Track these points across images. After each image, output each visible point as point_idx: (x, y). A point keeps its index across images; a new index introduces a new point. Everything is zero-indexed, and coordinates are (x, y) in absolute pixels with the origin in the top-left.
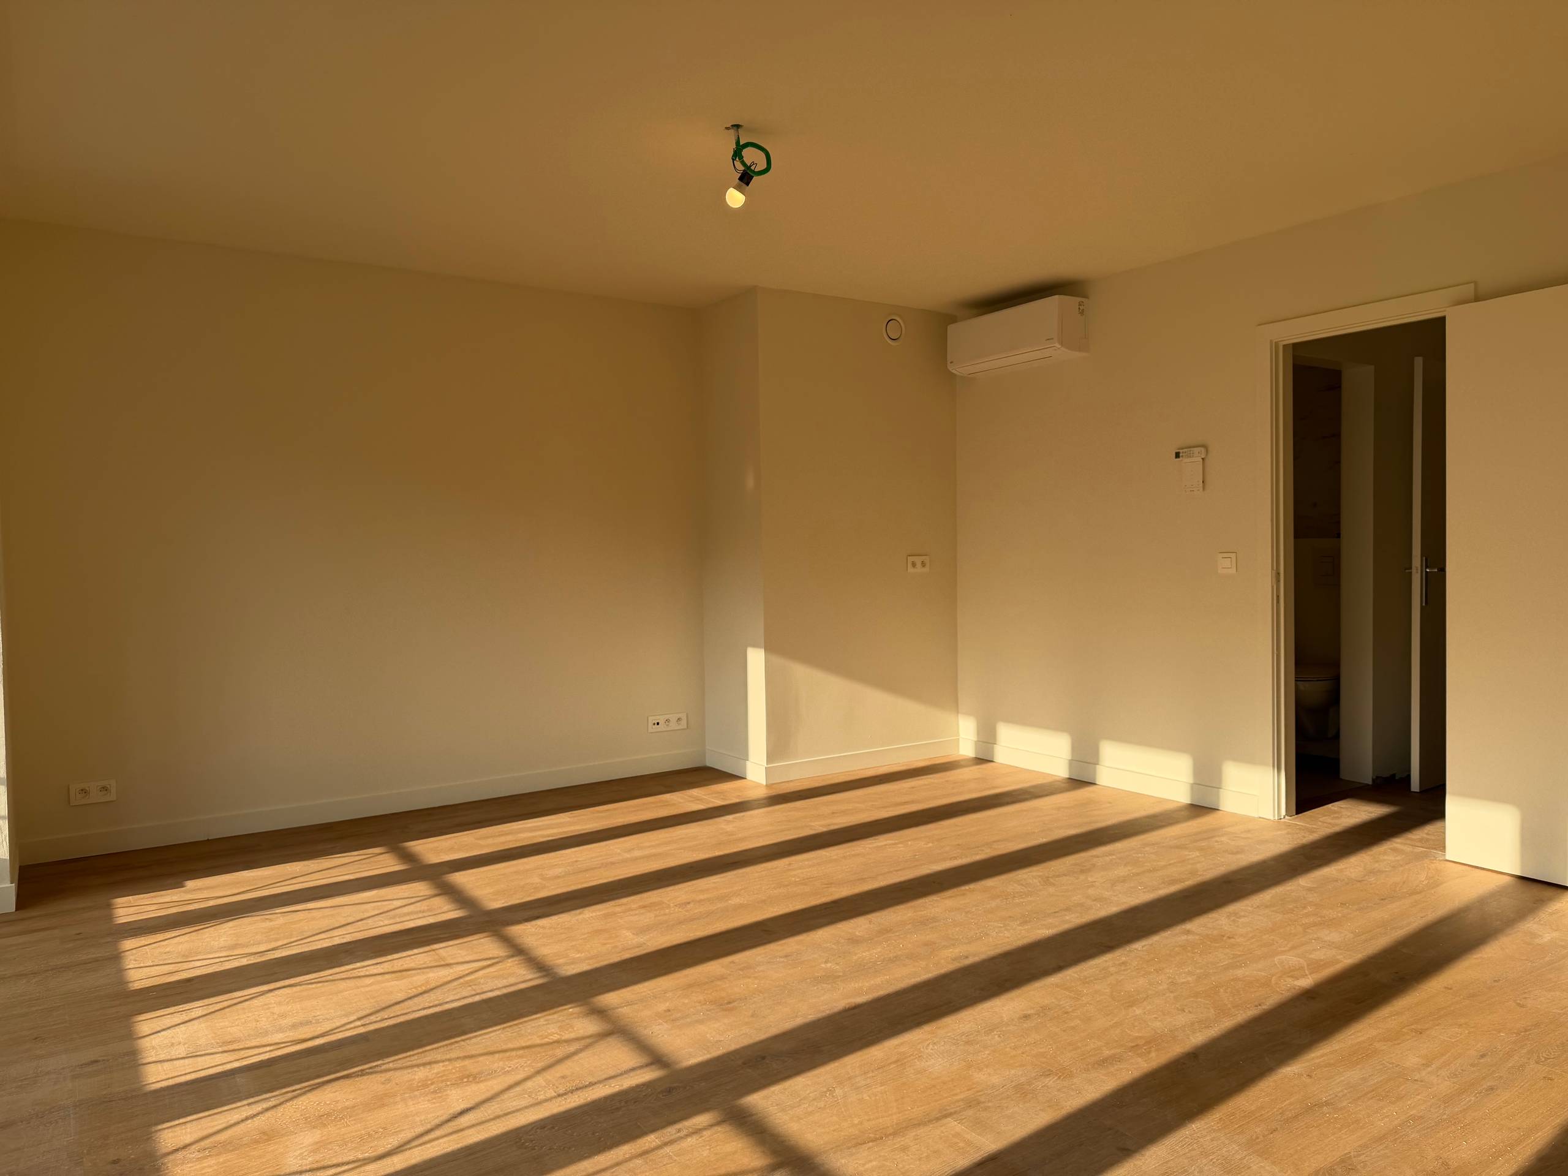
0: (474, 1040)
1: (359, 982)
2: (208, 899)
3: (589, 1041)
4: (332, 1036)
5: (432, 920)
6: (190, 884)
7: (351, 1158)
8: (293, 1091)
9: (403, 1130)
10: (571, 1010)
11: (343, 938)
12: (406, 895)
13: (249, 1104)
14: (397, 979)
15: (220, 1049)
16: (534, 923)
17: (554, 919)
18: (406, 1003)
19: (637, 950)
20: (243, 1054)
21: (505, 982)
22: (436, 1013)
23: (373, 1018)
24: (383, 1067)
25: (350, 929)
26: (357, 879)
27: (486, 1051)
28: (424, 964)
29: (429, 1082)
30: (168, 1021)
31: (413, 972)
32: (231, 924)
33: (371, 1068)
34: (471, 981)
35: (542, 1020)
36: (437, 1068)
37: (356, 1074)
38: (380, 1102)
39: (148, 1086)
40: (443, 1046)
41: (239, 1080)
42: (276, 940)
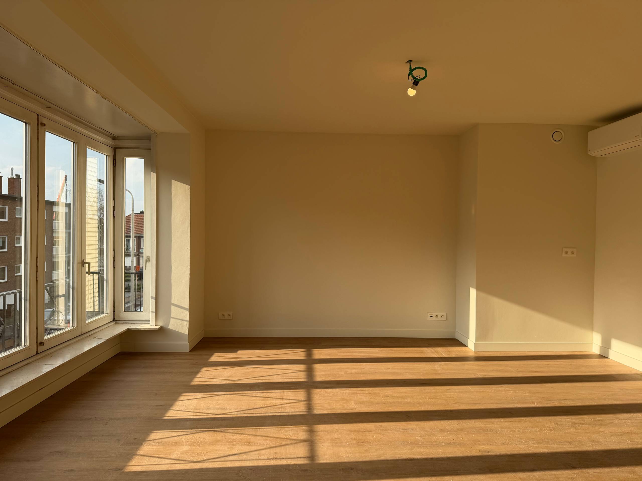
0: (263, 430)
1: (250, 398)
2: (239, 358)
3: (298, 441)
4: (224, 415)
5: (294, 380)
6: (240, 352)
7: (189, 459)
8: (197, 431)
9: (211, 455)
10: (304, 428)
11: (262, 381)
12: (296, 369)
13: (182, 431)
14: (263, 400)
15: (193, 411)
16: (325, 390)
17: (334, 390)
18: (257, 410)
19: (350, 410)
20: (197, 414)
21: (293, 410)
22: (262, 416)
23: (242, 412)
24: (228, 431)
25: (267, 378)
26: (287, 360)
27: (262, 435)
28: (276, 397)
29: (235, 441)
30: (190, 397)
31: (270, 399)
32: (236, 368)
33: (224, 430)
34: (284, 407)
35: (291, 428)
36: (243, 436)
37: (218, 431)
38: (215, 443)
39: (165, 417)
40: (251, 429)
41: (188, 423)
42: (243, 377)
